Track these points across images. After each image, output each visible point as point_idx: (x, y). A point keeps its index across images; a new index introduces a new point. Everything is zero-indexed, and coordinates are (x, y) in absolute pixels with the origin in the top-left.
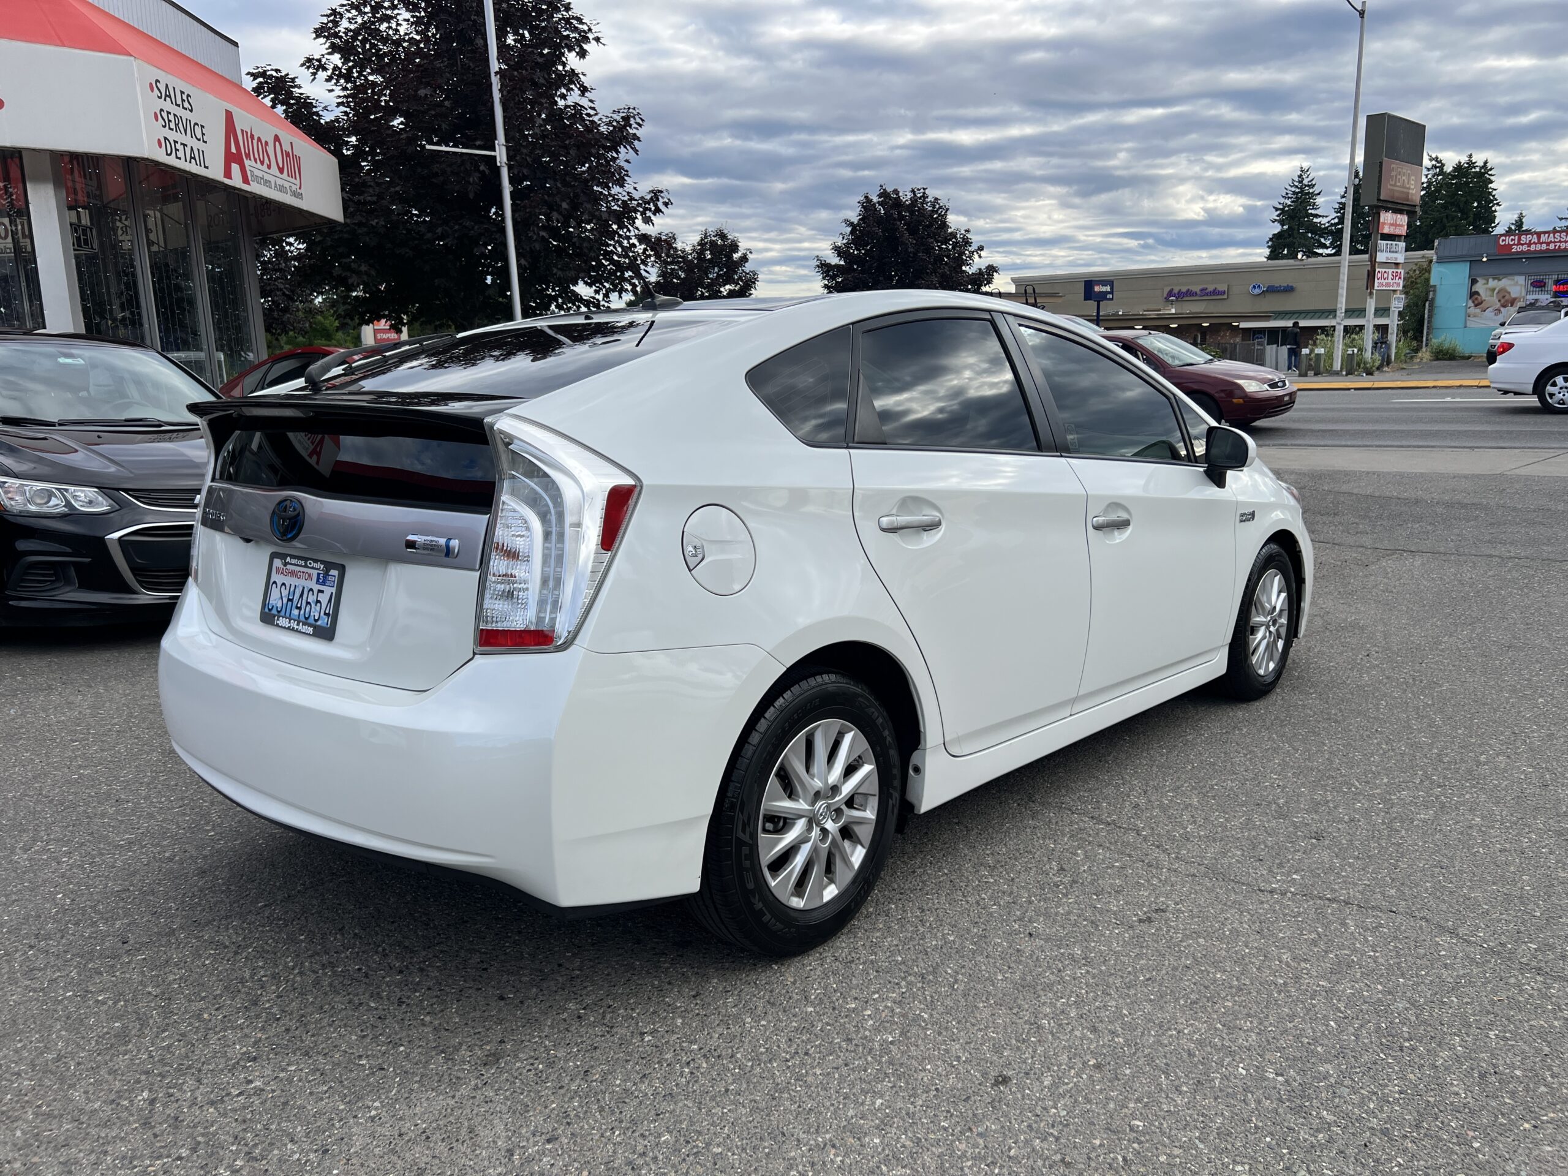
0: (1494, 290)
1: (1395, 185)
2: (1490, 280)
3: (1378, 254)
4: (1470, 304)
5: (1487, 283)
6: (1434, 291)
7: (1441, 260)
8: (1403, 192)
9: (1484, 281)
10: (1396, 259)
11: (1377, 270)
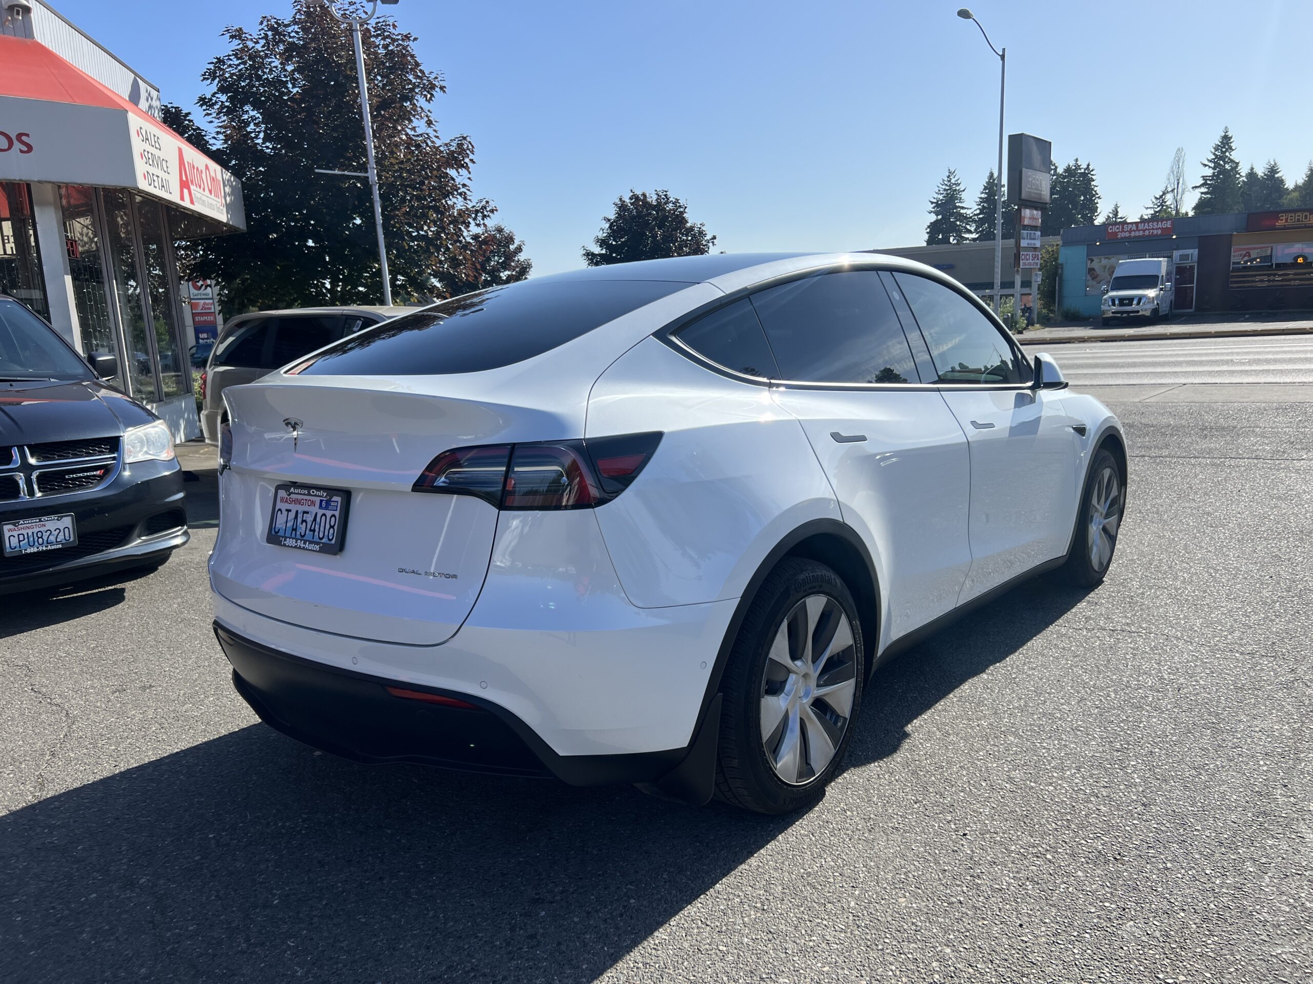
0: (1105, 267)
1: (1031, 188)
2: (1103, 259)
3: (1022, 241)
4: (1089, 278)
5: (1100, 262)
6: (1062, 268)
7: (1066, 243)
8: (1036, 193)
9: (1098, 260)
10: (1035, 244)
11: (1021, 253)
